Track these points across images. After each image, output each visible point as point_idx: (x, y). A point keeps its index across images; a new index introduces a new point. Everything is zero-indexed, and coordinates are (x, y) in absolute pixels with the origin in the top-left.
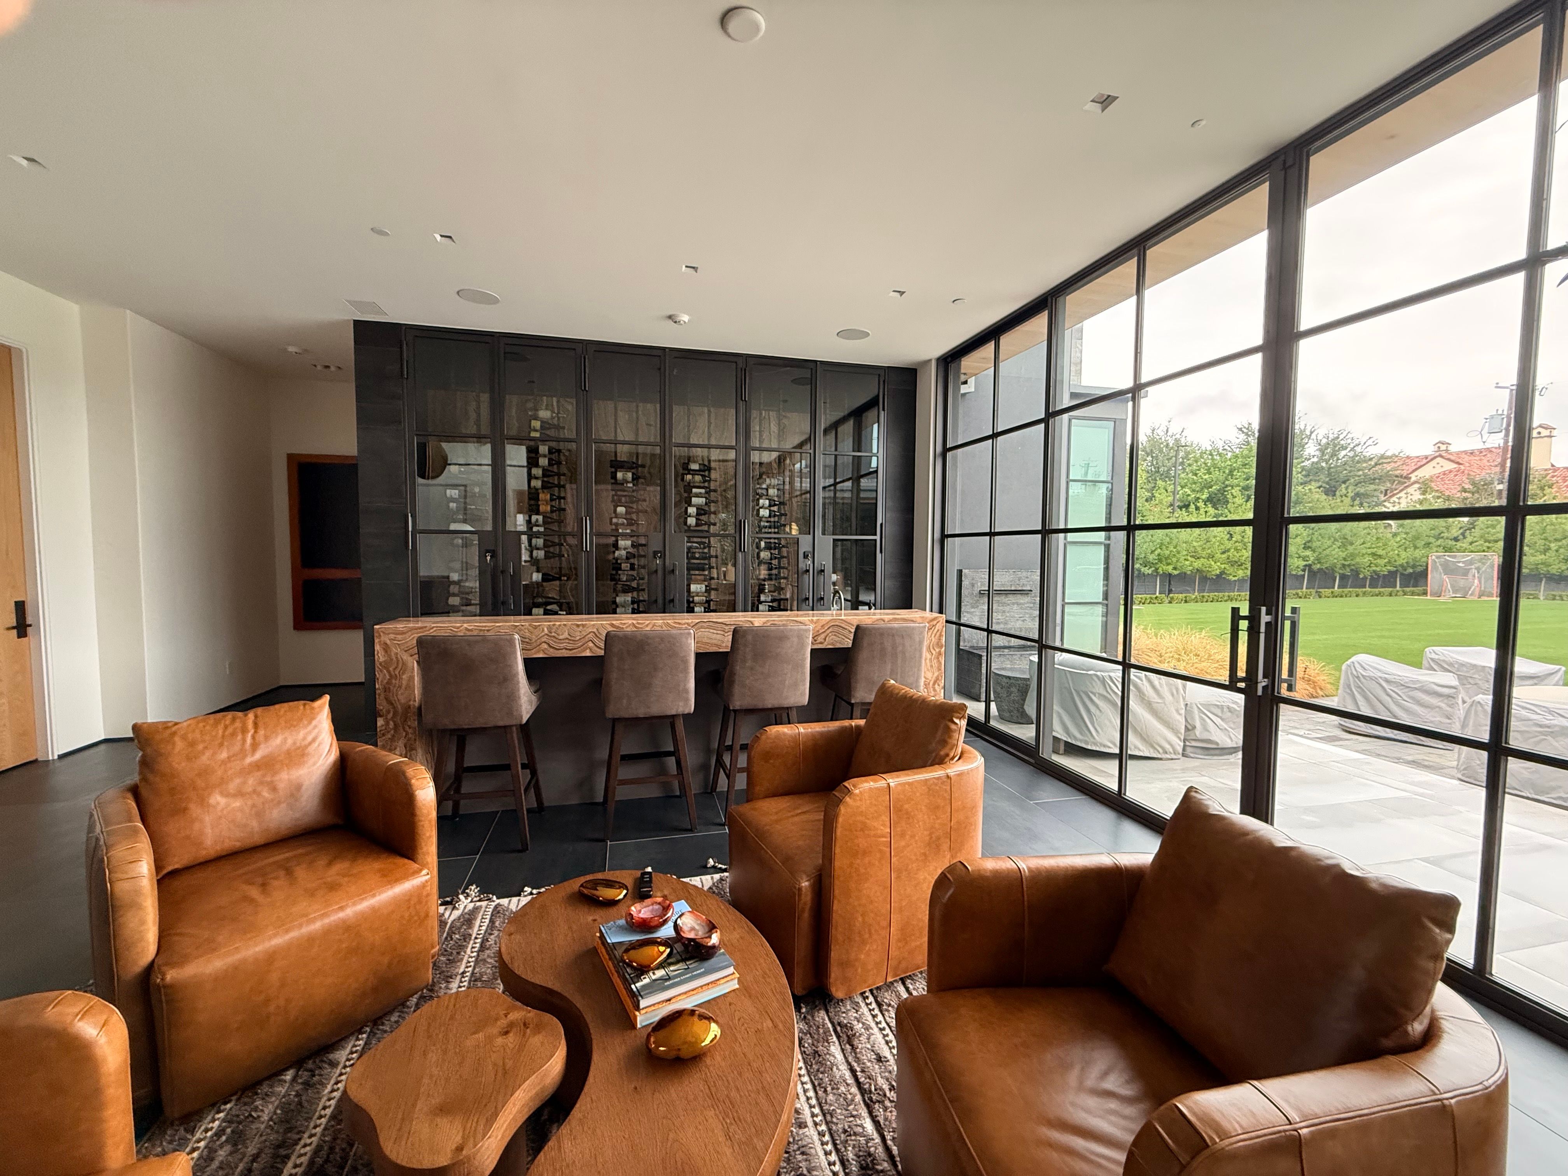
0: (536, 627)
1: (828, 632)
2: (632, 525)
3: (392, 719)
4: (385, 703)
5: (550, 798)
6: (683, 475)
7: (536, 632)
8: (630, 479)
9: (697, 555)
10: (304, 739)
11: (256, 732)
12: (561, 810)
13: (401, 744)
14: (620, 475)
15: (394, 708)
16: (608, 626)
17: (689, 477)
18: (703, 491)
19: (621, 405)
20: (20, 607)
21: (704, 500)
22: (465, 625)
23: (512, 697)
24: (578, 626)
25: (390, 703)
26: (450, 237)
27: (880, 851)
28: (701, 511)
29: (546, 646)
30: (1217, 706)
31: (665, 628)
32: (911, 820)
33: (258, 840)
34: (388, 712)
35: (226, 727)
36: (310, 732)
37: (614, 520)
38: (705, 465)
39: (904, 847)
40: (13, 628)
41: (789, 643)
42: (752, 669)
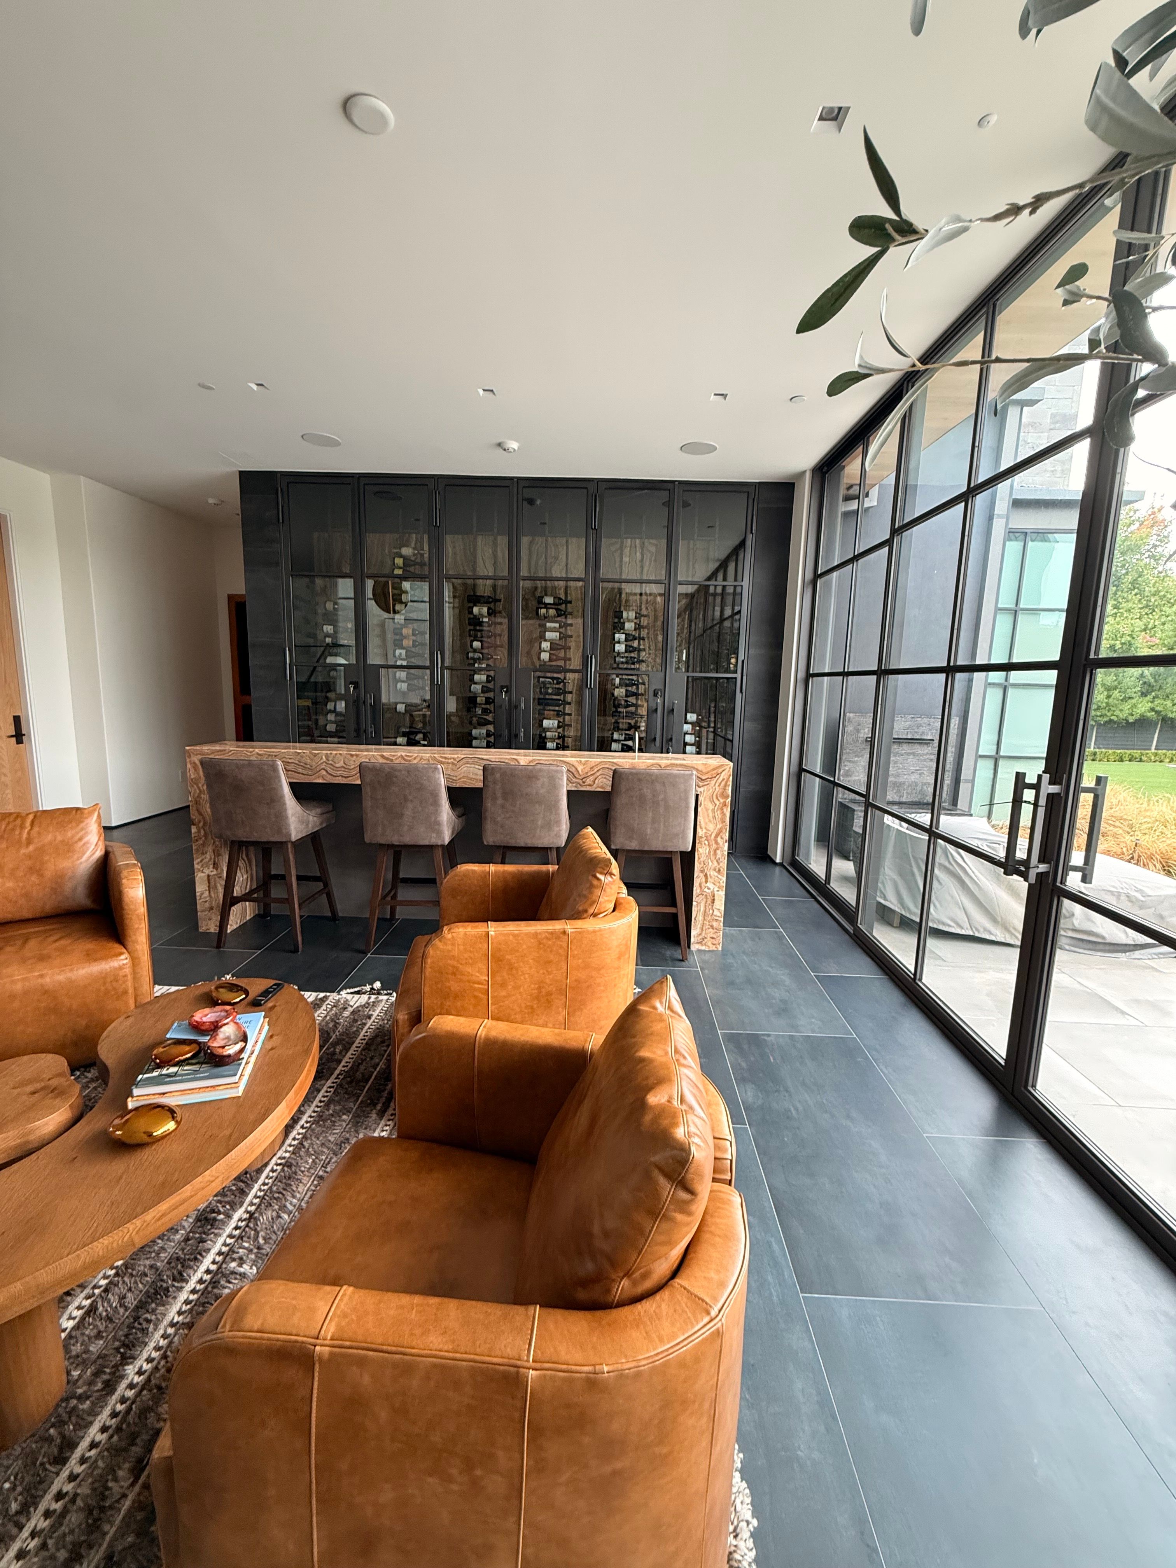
0: (315, 755)
1: (598, 774)
2: (488, 659)
3: (203, 827)
4: (196, 814)
5: (344, 909)
6: (537, 608)
7: (317, 759)
8: (486, 614)
9: (550, 691)
10: (72, 837)
11: (31, 829)
12: (352, 921)
13: (210, 849)
14: (476, 610)
15: (204, 818)
16: (379, 757)
17: (543, 611)
18: (557, 625)
19: (480, 539)
20: (17, 720)
21: (558, 634)
22: (257, 750)
23: (280, 816)
24: (352, 755)
25: (200, 814)
26: (262, 385)
27: (476, 997)
28: (554, 646)
29: (324, 773)
30: (1112, 892)
31: (431, 762)
32: (514, 971)
33: (26, 914)
34: (200, 822)
35: (9, 823)
36: (77, 833)
37: (471, 655)
38: (560, 599)
39: (505, 997)
40: (12, 736)
41: (539, 784)
42: (503, 806)
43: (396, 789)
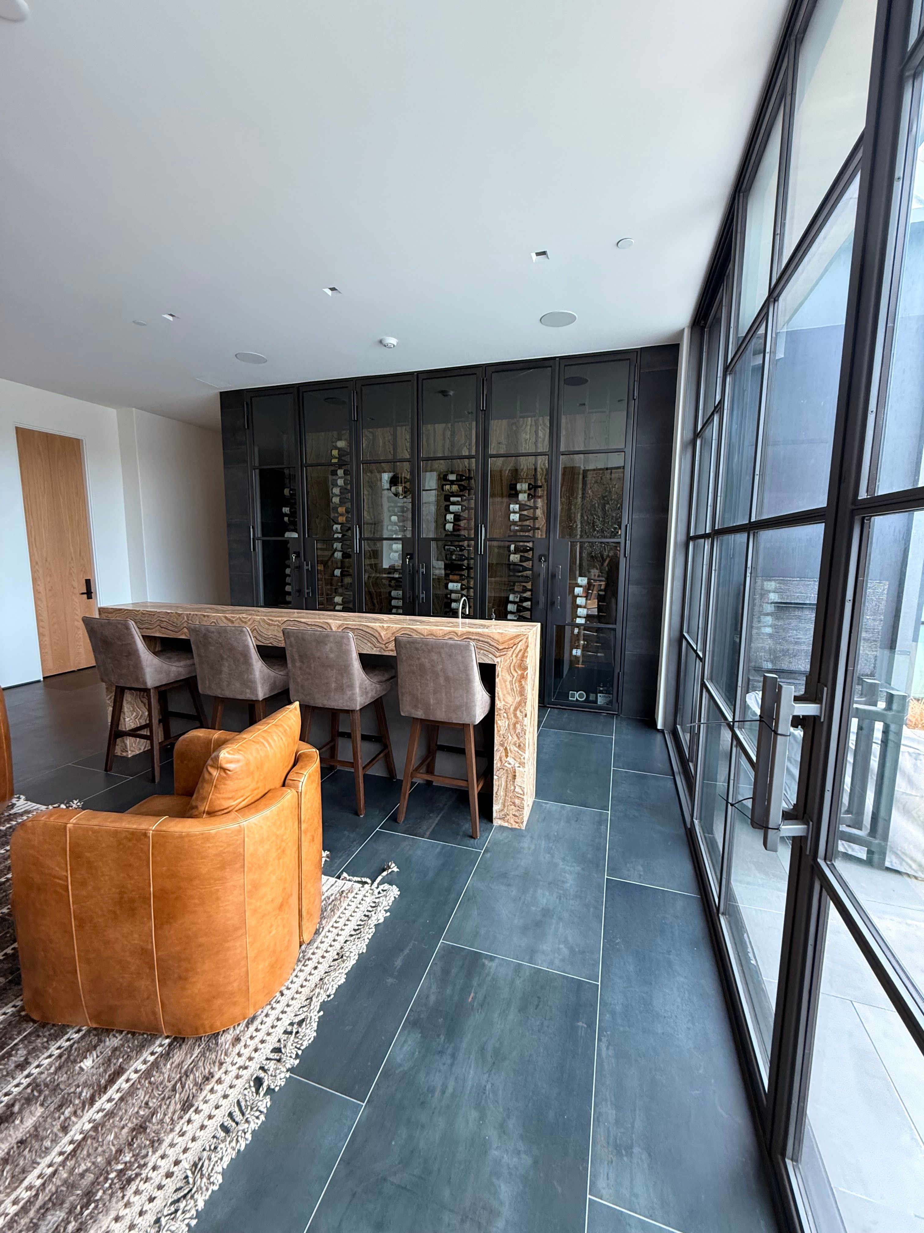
2: (404, 531)
9: (454, 557)
17: (448, 487)
18: (459, 499)
21: (460, 507)
27: (57, 893)
28: (457, 518)
32: (94, 871)
38: (461, 475)
40: (83, 594)
41: (328, 648)
42: (300, 668)
43: (213, 648)
